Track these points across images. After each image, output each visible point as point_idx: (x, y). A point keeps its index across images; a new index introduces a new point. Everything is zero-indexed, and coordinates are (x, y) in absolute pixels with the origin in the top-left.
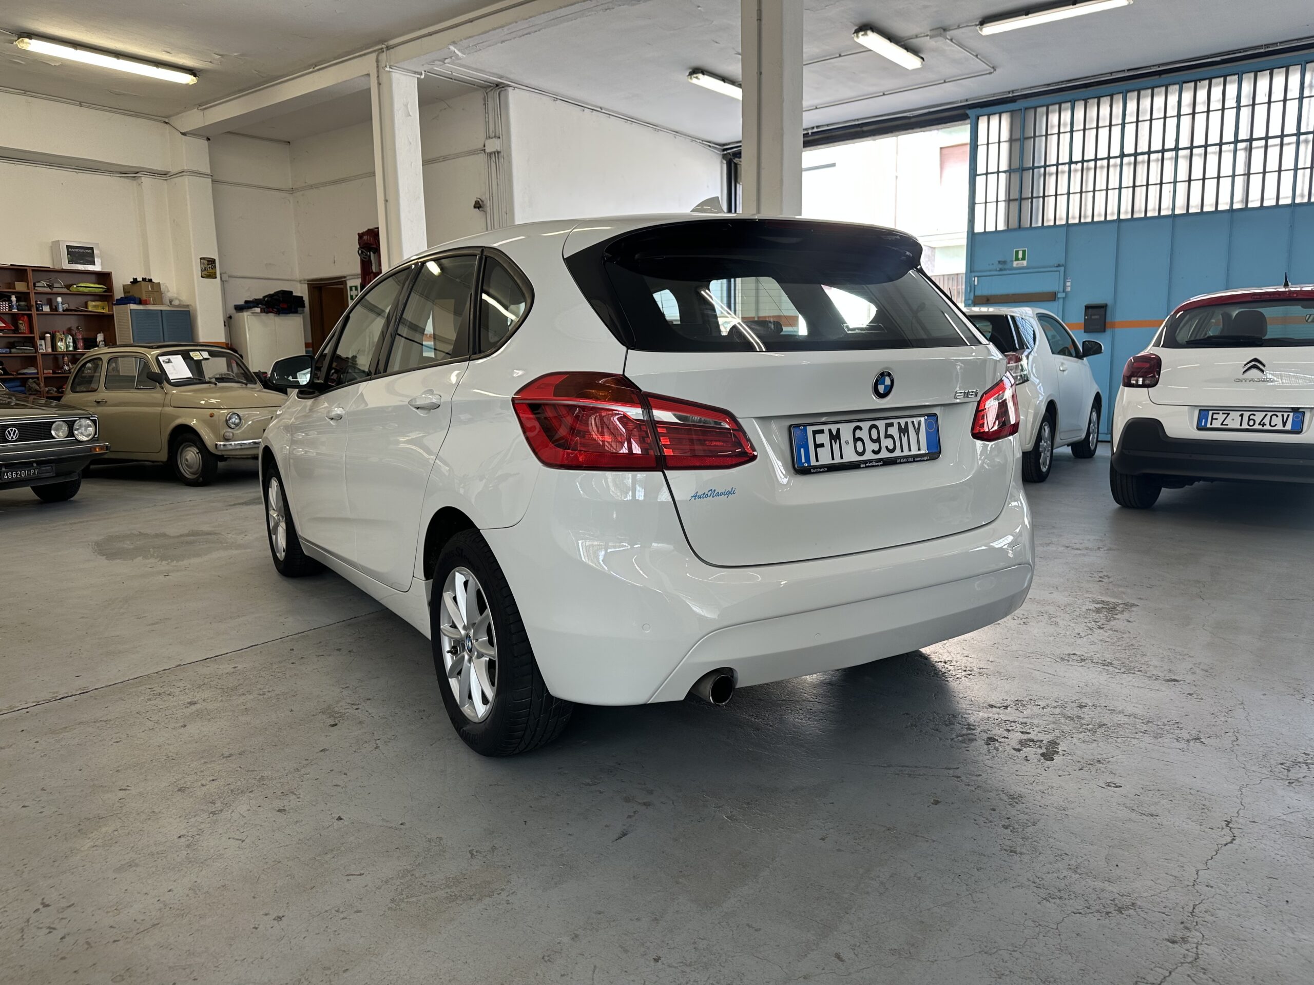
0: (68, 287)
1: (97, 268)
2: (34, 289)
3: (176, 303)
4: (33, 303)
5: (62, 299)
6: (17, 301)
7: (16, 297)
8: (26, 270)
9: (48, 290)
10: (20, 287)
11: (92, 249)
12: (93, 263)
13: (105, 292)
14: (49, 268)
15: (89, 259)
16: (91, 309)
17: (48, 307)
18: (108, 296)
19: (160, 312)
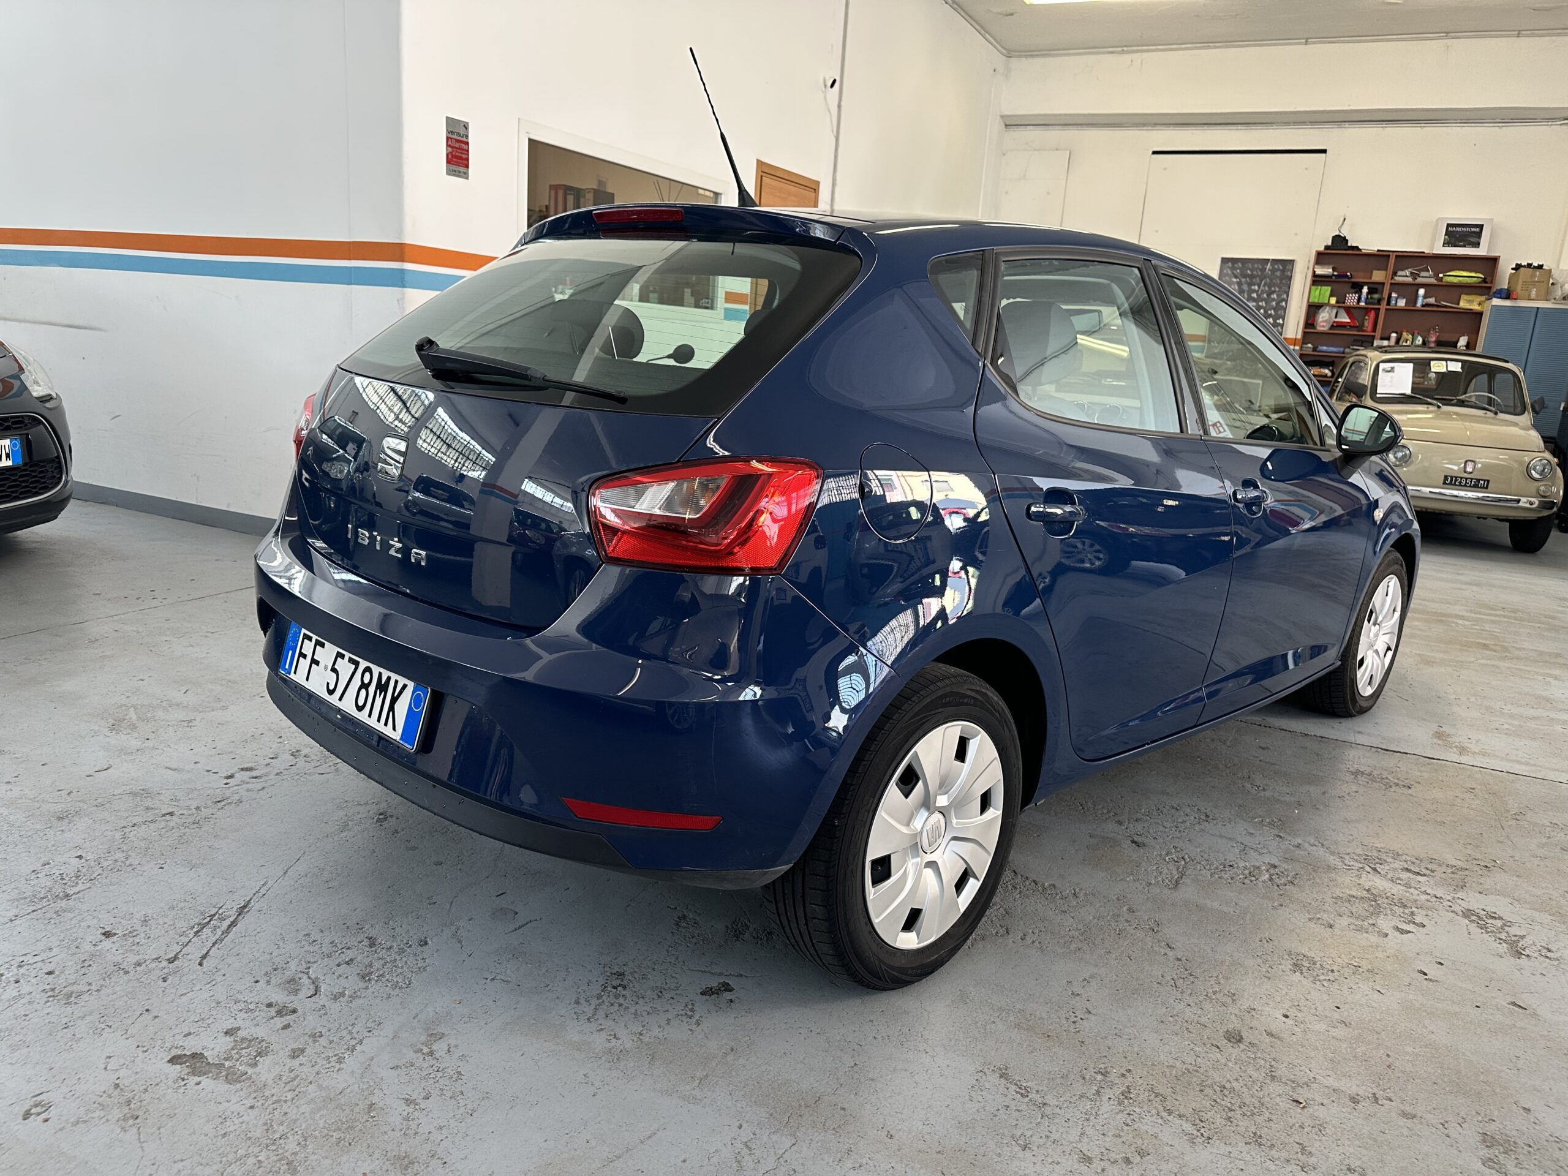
0: (1437, 276)
1: (1481, 251)
2: (1392, 278)
5: (1426, 292)
9: (1410, 280)
10: (1378, 276)
11: (1482, 226)
12: (1477, 245)
13: (1482, 282)
14: (1423, 253)
15: (1472, 240)
16: (1463, 304)
17: (1404, 300)
18: (1485, 288)
19: (1535, 310)
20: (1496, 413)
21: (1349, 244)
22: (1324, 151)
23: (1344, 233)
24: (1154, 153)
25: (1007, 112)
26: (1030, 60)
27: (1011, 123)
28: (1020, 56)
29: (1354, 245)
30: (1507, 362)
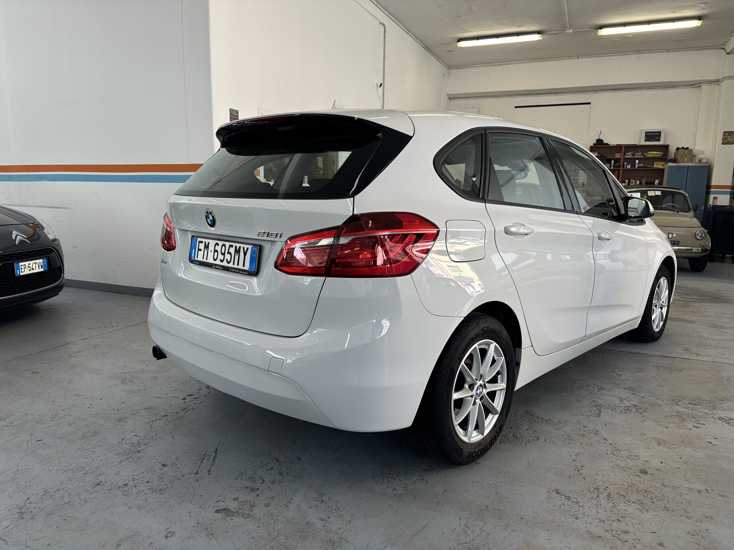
0: (643, 154)
1: (661, 143)
2: (624, 156)
3: (704, 161)
4: (622, 164)
6: (614, 163)
7: (614, 161)
8: (622, 147)
9: (631, 156)
10: (618, 156)
11: (661, 132)
12: (659, 140)
13: (662, 156)
14: (636, 145)
15: (657, 138)
16: (655, 166)
17: (630, 166)
18: (665, 158)
19: (687, 167)
20: (678, 212)
21: (604, 142)
22: (589, 103)
23: (601, 137)
24: (516, 107)
25: (449, 93)
26: (459, 70)
27: (451, 98)
28: (454, 69)
29: (606, 142)
30: (680, 190)
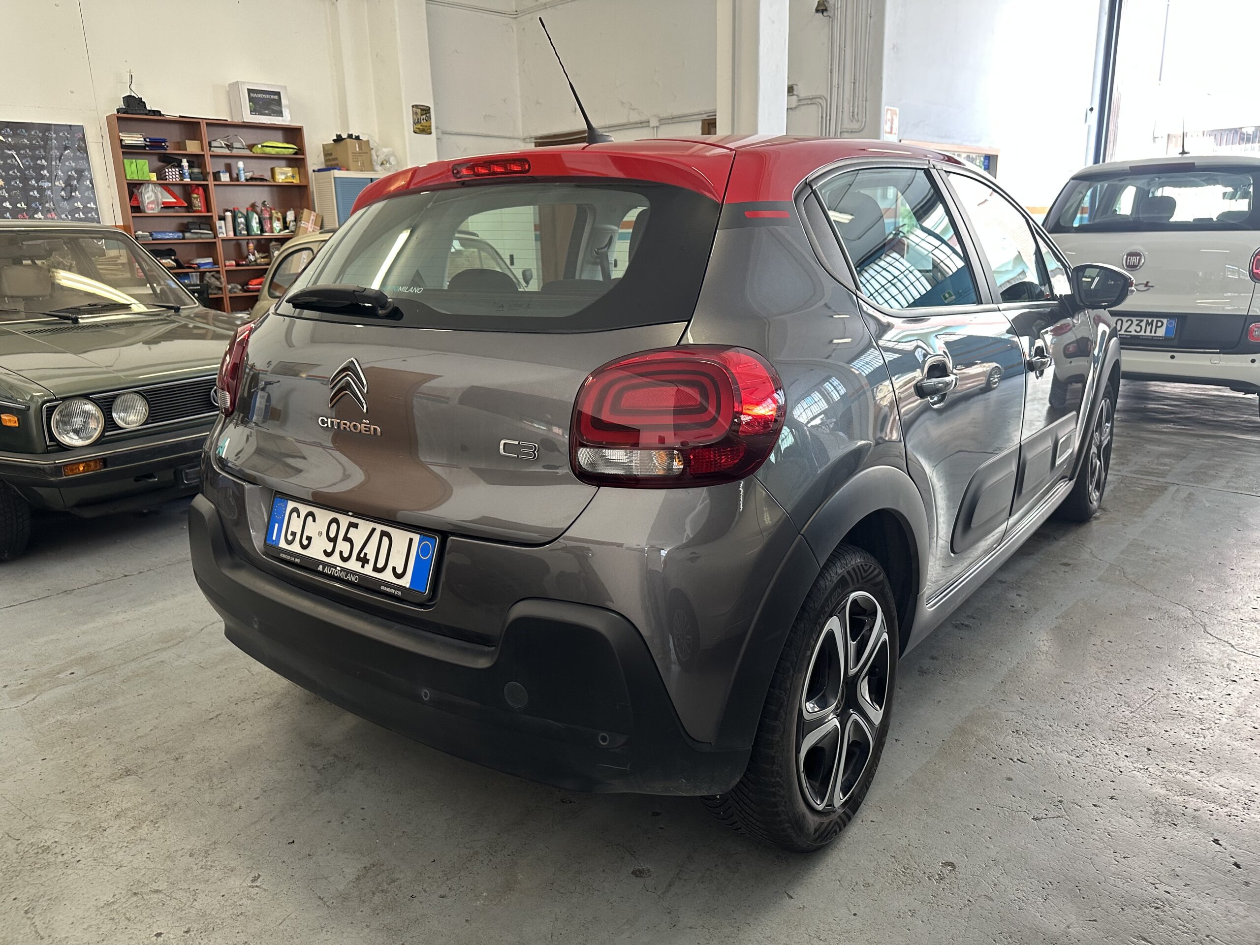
0: (251, 147)
1: (286, 120)
2: (210, 150)
4: (209, 169)
5: (244, 164)
8: (199, 123)
9: (226, 151)
10: (192, 147)
11: (278, 94)
12: (280, 113)
13: (296, 153)
14: (227, 121)
15: (276, 108)
18: (299, 160)
23: (138, 94)
29: (153, 108)
